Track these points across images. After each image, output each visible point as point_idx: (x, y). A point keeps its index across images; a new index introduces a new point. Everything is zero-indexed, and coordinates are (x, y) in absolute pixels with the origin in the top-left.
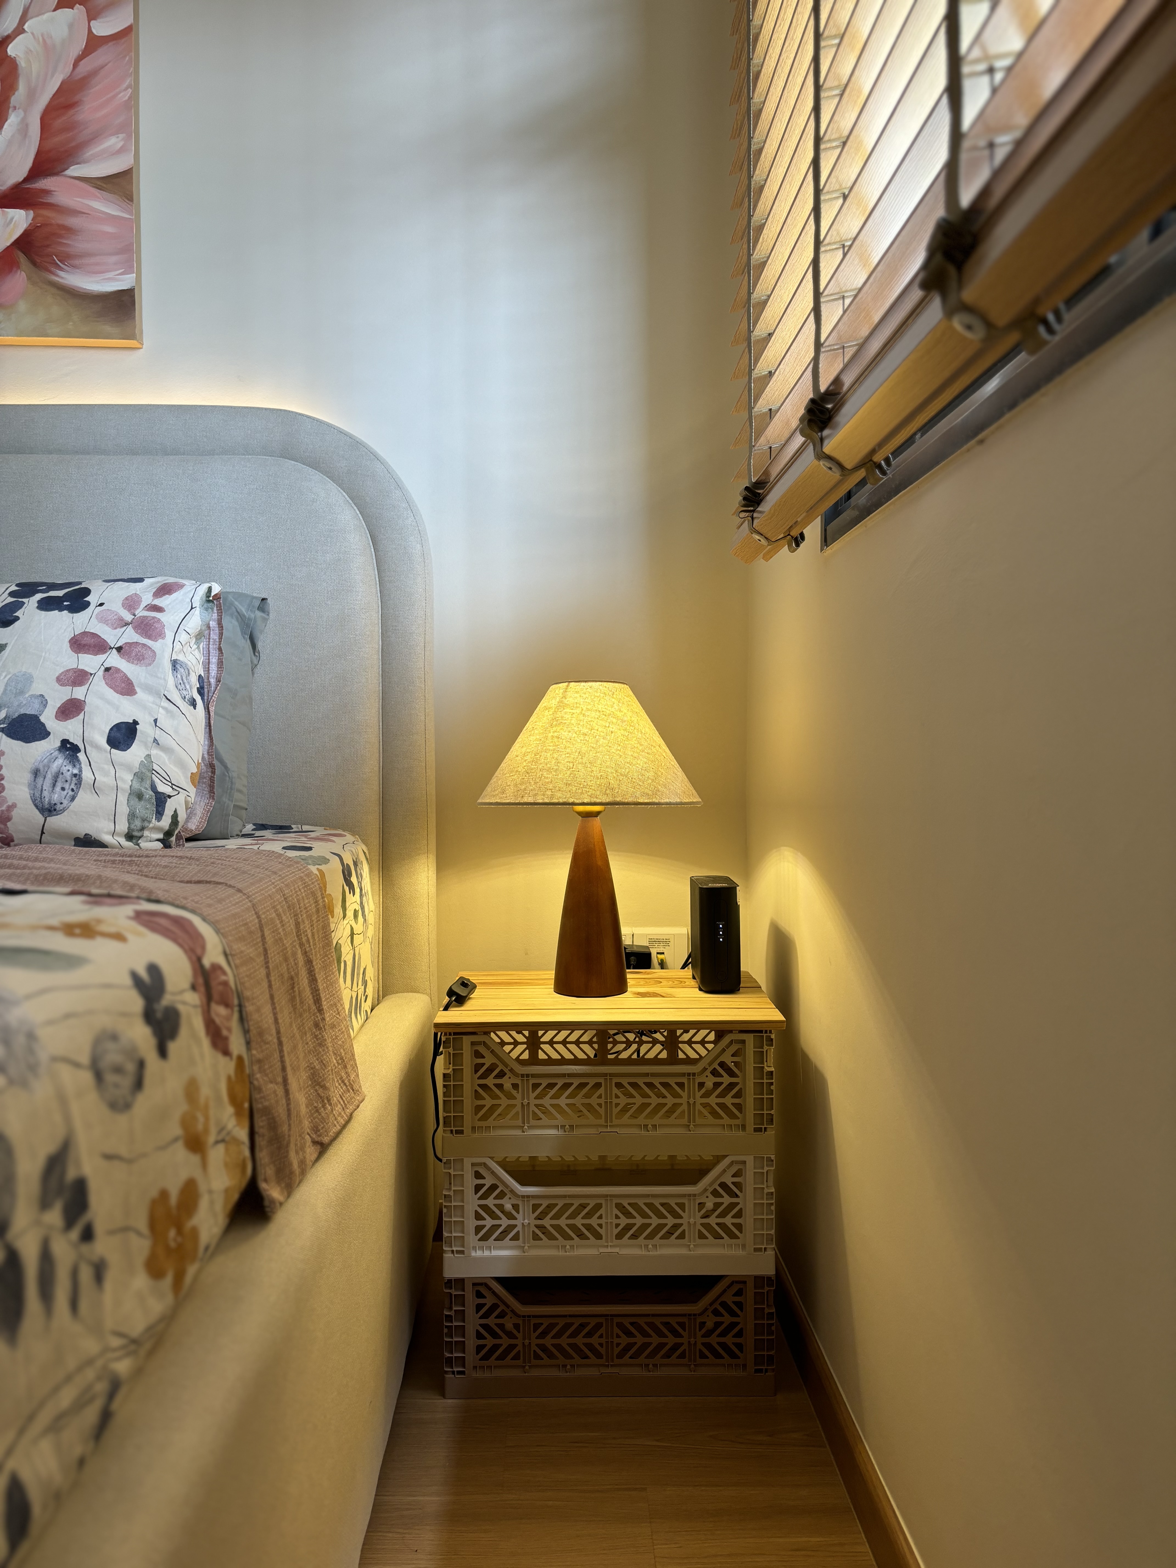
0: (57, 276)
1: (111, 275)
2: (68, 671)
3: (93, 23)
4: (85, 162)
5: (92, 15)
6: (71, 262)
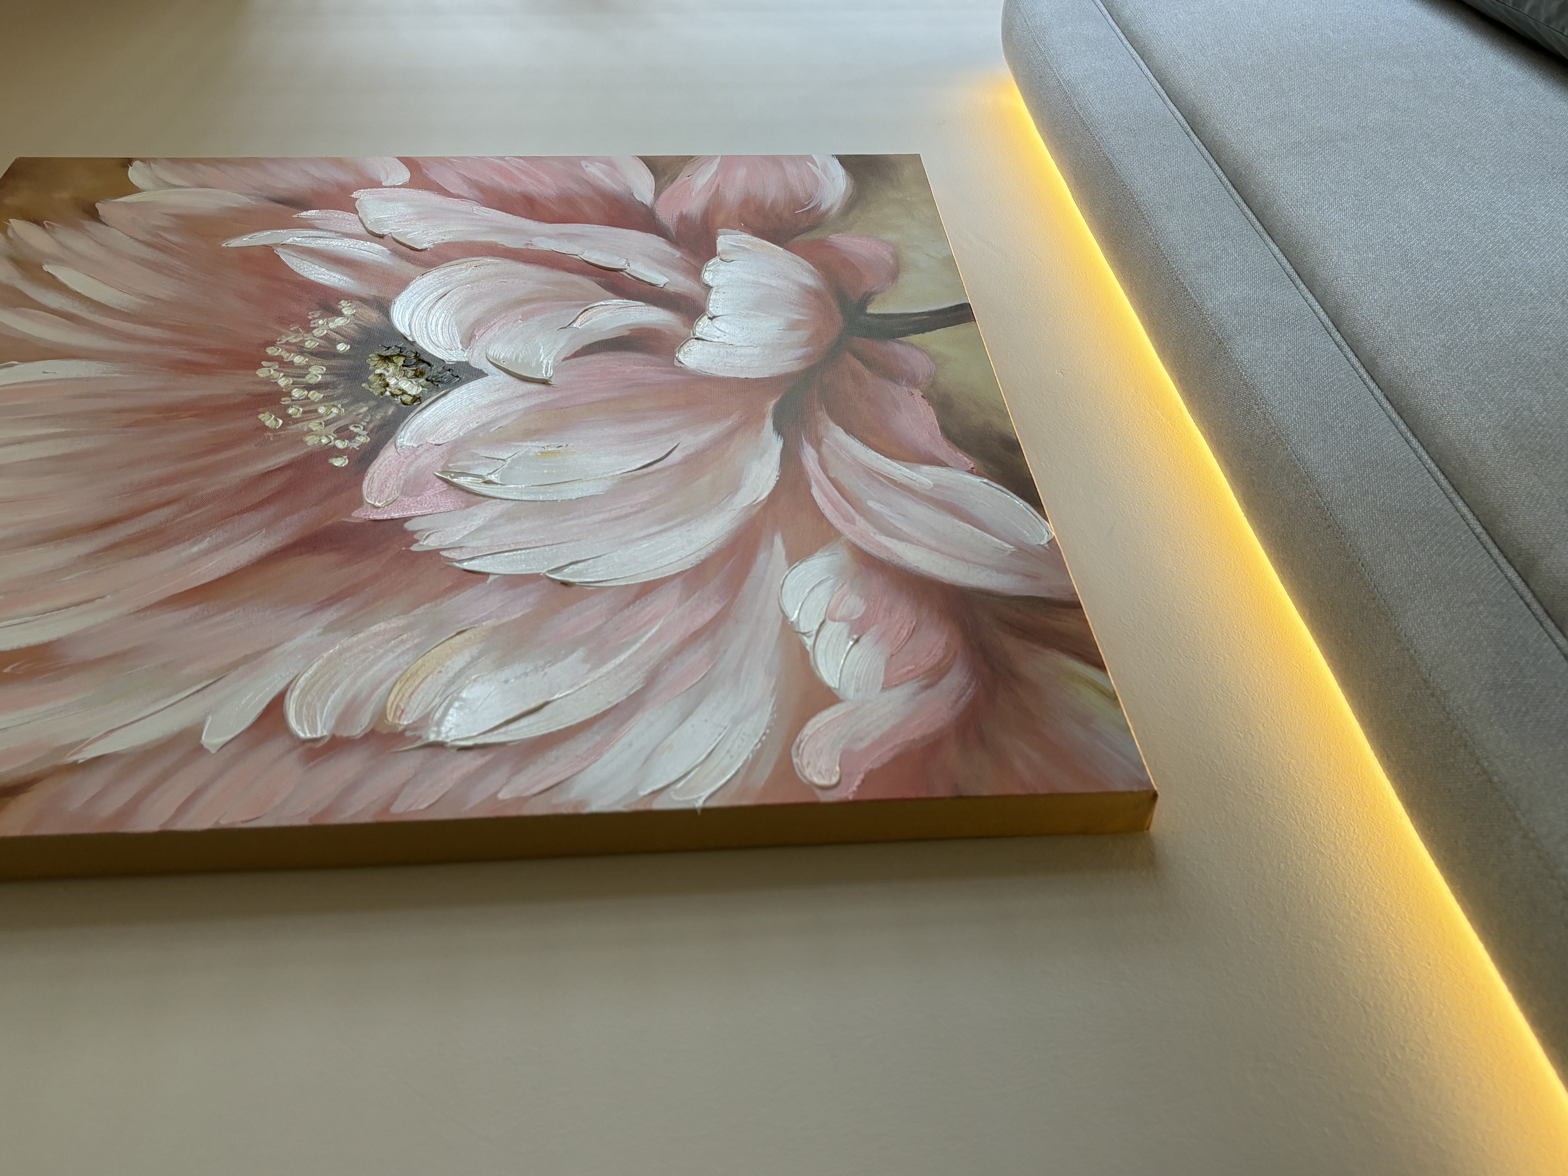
0: (829, 209)
1: (818, 174)
3: (385, 183)
4: (628, 189)
5: (372, 184)
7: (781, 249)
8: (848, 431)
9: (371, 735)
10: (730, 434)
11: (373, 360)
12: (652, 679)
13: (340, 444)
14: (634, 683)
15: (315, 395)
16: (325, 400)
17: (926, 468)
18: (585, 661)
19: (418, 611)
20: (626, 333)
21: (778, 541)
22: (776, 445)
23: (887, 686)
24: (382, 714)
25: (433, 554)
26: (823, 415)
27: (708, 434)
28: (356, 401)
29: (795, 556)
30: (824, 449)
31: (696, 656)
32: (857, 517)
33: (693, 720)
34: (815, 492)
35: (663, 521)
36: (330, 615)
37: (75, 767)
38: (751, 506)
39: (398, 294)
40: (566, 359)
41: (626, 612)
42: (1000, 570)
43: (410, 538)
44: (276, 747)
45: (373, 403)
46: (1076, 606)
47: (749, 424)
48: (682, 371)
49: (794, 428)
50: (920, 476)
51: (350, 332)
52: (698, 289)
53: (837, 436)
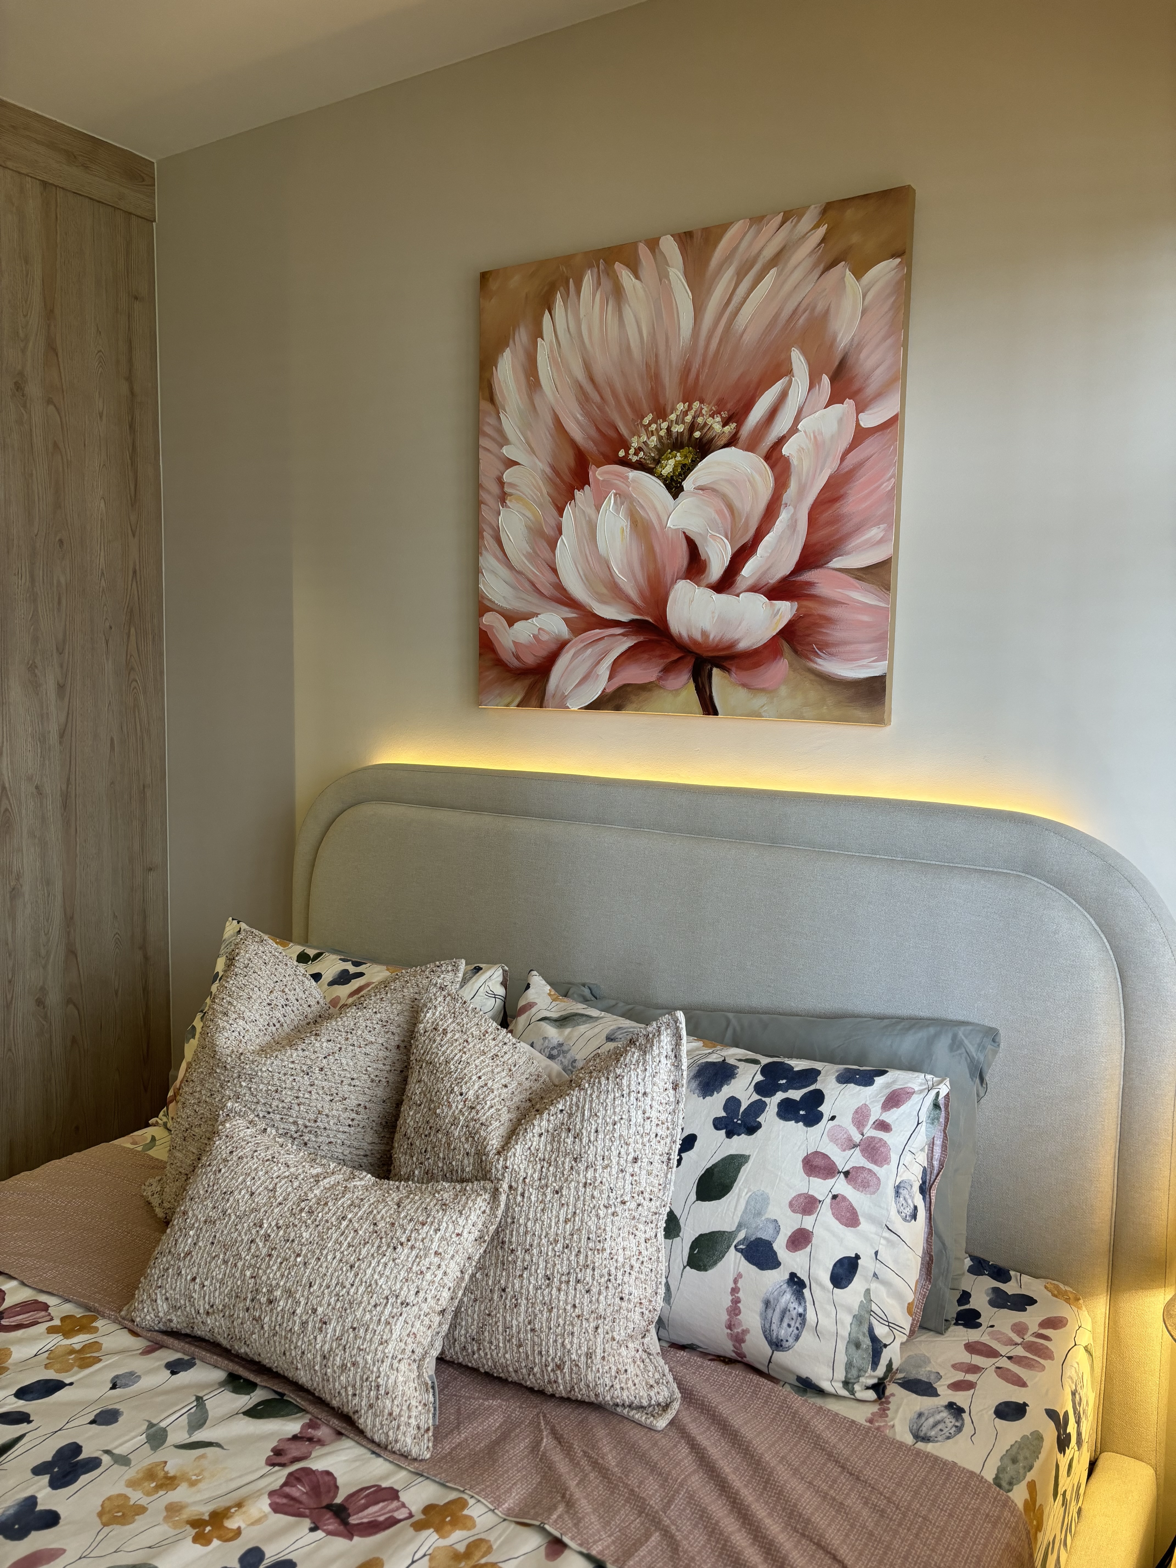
0: (816, 663)
1: (865, 662)
2: (800, 1195)
3: (861, 415)
4: (846, 554)
5: (860, 409)
6: (829, 650)
7: (774, 633)
8: (630, 648)
9: (505, 493)
10: (632, 602)
11: (688, 449)
12: (520, 573)
13: (632, 451)
15: (662, 433)
16: (660, 438)
17: (608, 673)
18: (527, 552)
19: (547, 497)
20: (703, 558)
21: (574, 615)
22: (624, 618)
23: (514, 642)
24: (511, 495)
25: (572, 497)
26: (641, 639)
27: (633, 592)
28: (658, 450)
29: (565, 620)
30: (621, 637)
31: (527, 585)
32: (584, 644)
34: (598, 630)
35: (585, 575)
36: (548, 470)
37: (498, 413)
38: (591, 607)
39: (740, 448)
40: (684, 533)
41: (545, 564)
42: (557, 686)
43: (581, 488)
44: (501, 467)
45: (657, 457)
46: (541, 707)
47: (637, 609)
48: (674, 582)
49: (635, 627)
50: (604, 669)
51: (710, 434)
52: (738, 591)
53: (627, 643)
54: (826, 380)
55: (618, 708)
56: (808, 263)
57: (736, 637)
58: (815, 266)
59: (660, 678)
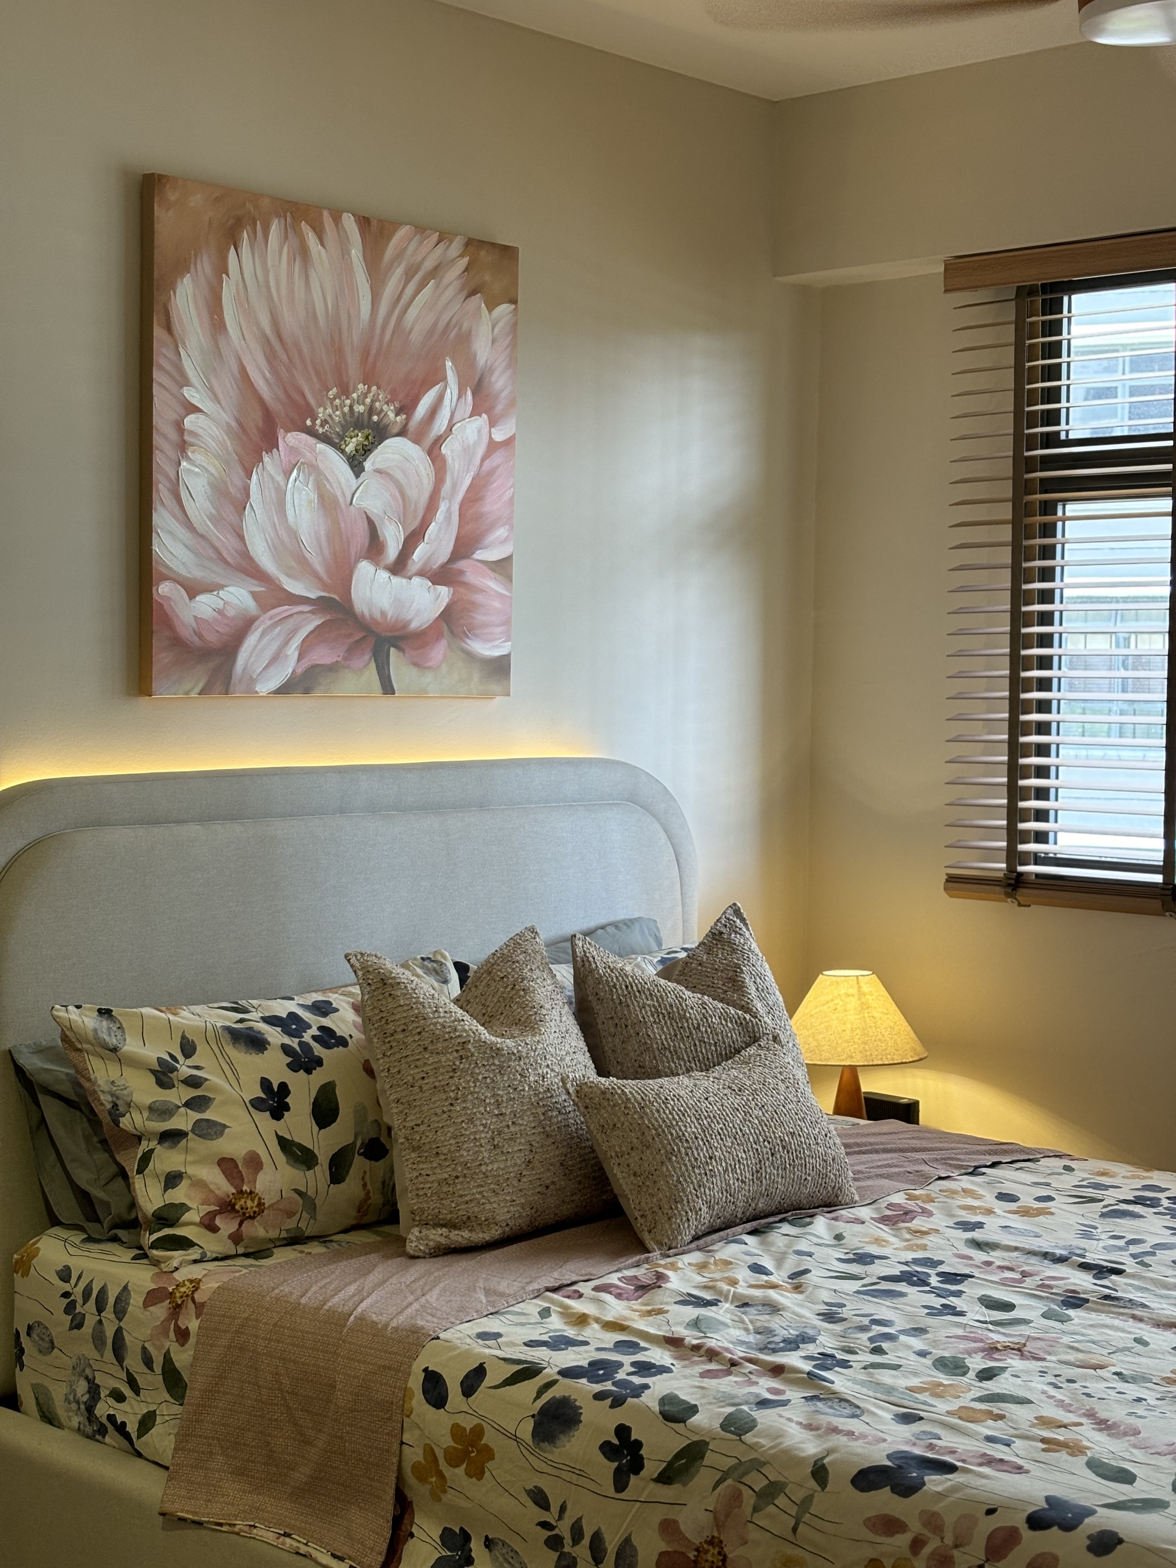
0: (466, 643)
1: (497, 643)
3: (493, 430)
4: (486, 548)
5: (492, 423)
6: (475, 632)
7: (437, 615)
8: (318, 626)
9: (184, 442)
10: (319, 578)
11: (366, 431)
12: (202, 536)
13: (318, 422)
14: (200, 530)
15: (346, 409)
16: (344, 414)
17: (297, 653)
18: (211, 513)
19: (234, 455)
20: (381, 539)
21: (263, 589)
22: (313, 596)
23: (195, 617)
24: (192, 445)
25: (261, 460)
26: (329, 617)
27: (320, 569)
28: (342, 426)
29: (254, 595)
30: (309, 615)
31: (211, 553)
32: (272, 621)
33: (185, 549)
34: (287, 607)
35: (274, 546)
36: (234, 424)
37: (177, 347)
38: (280, 581)
39: (409, 440)
40: (365, 512)
41: (231, 530)
42: (244, 669)
43: (269, 451)
44: (181, 410)
45: (341, 433)
46: (227, 693)
47: (325, 586)
48: (357, 561)
49: (322, 604)
50: (292, 651)
51: (385, 421)
52: (410, 574)
53: (316, 622)
54: (469, 393)
55: (307, 691)
56: (456, 285)
57: (409, 618)
58: (462, 289)
59: (345, 659)
